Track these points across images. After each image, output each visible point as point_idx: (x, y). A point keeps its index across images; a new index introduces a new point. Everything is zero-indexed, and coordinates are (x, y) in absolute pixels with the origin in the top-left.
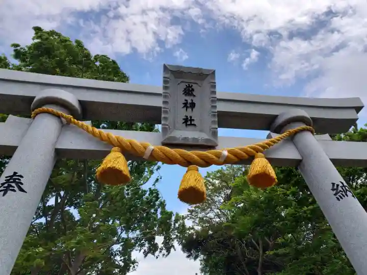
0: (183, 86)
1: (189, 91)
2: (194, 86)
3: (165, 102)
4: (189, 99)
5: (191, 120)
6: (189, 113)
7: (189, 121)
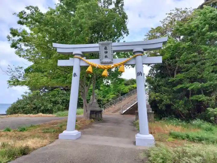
0: (104, 47)
1: (106, 48)
2: (107, 47)
3: (99, 49)
4: (106, 51)
5: (107, 56)
6: (106, 55)
7: (106, 57)
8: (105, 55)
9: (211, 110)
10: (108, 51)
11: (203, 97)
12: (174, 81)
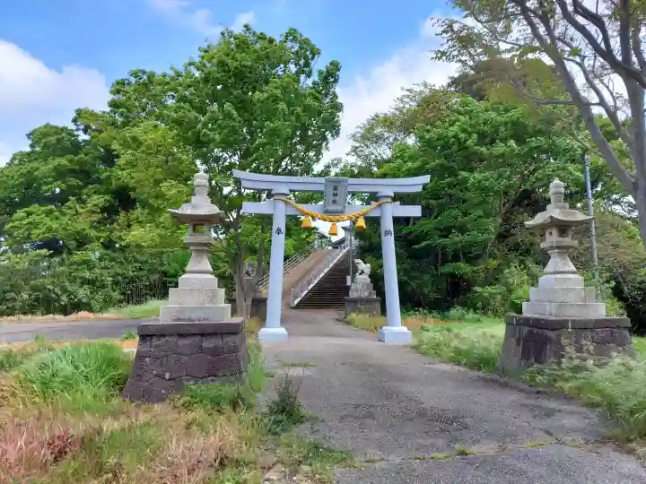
1: (335, 188)
3: (325, 187)
4: (335, 192)
6: (335, 198)
7: (334, 202)
8: (333, 198)
9: (479, 289)
10: (338, 193)
11: (463, 268)
12: (411, 233)
